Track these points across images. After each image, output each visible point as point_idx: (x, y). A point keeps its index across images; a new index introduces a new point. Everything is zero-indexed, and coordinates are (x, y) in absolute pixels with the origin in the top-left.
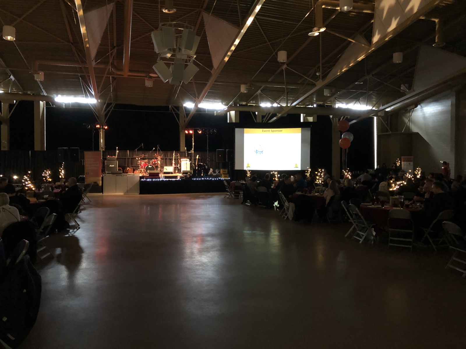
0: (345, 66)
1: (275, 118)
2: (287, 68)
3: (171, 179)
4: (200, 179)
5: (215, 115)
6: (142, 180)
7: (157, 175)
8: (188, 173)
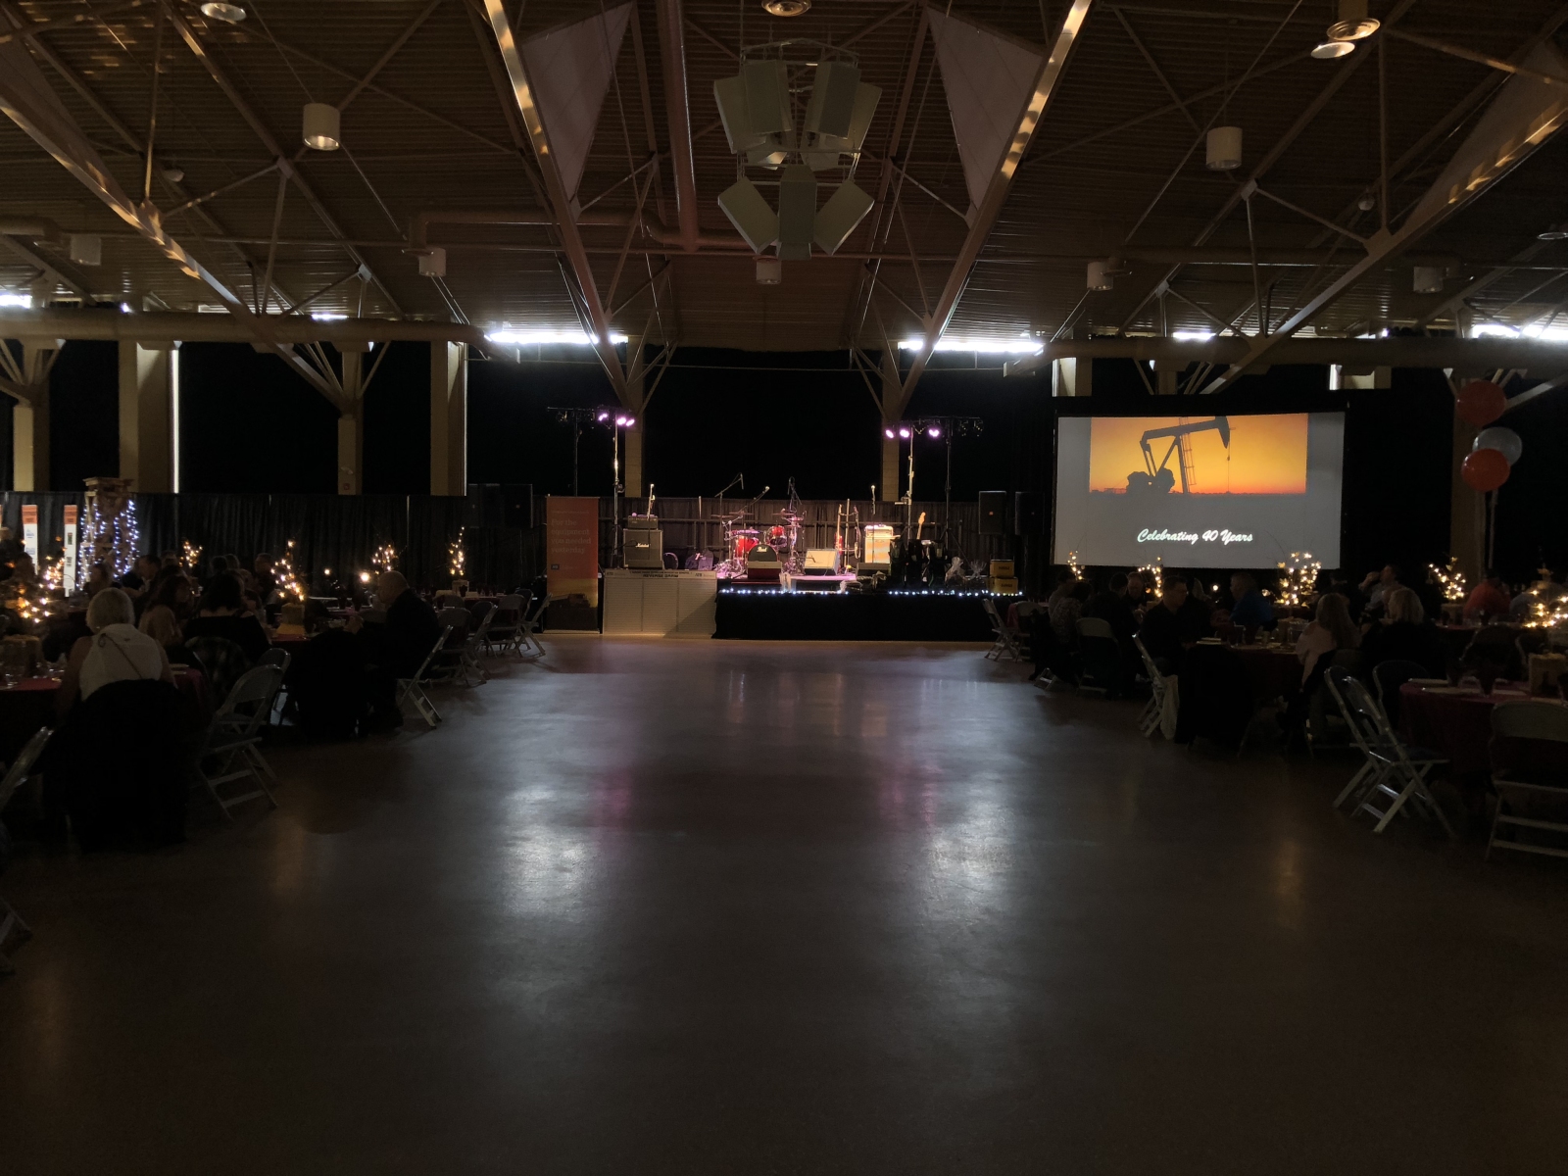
0: (1479, 168)
1: (1220, 381)
2: (1259, 195)
3: (815, 592)
4: (914, 593)
5: (1005, 375)
6: (724, 591)
7: (771, 578)
8: (876, 572)
